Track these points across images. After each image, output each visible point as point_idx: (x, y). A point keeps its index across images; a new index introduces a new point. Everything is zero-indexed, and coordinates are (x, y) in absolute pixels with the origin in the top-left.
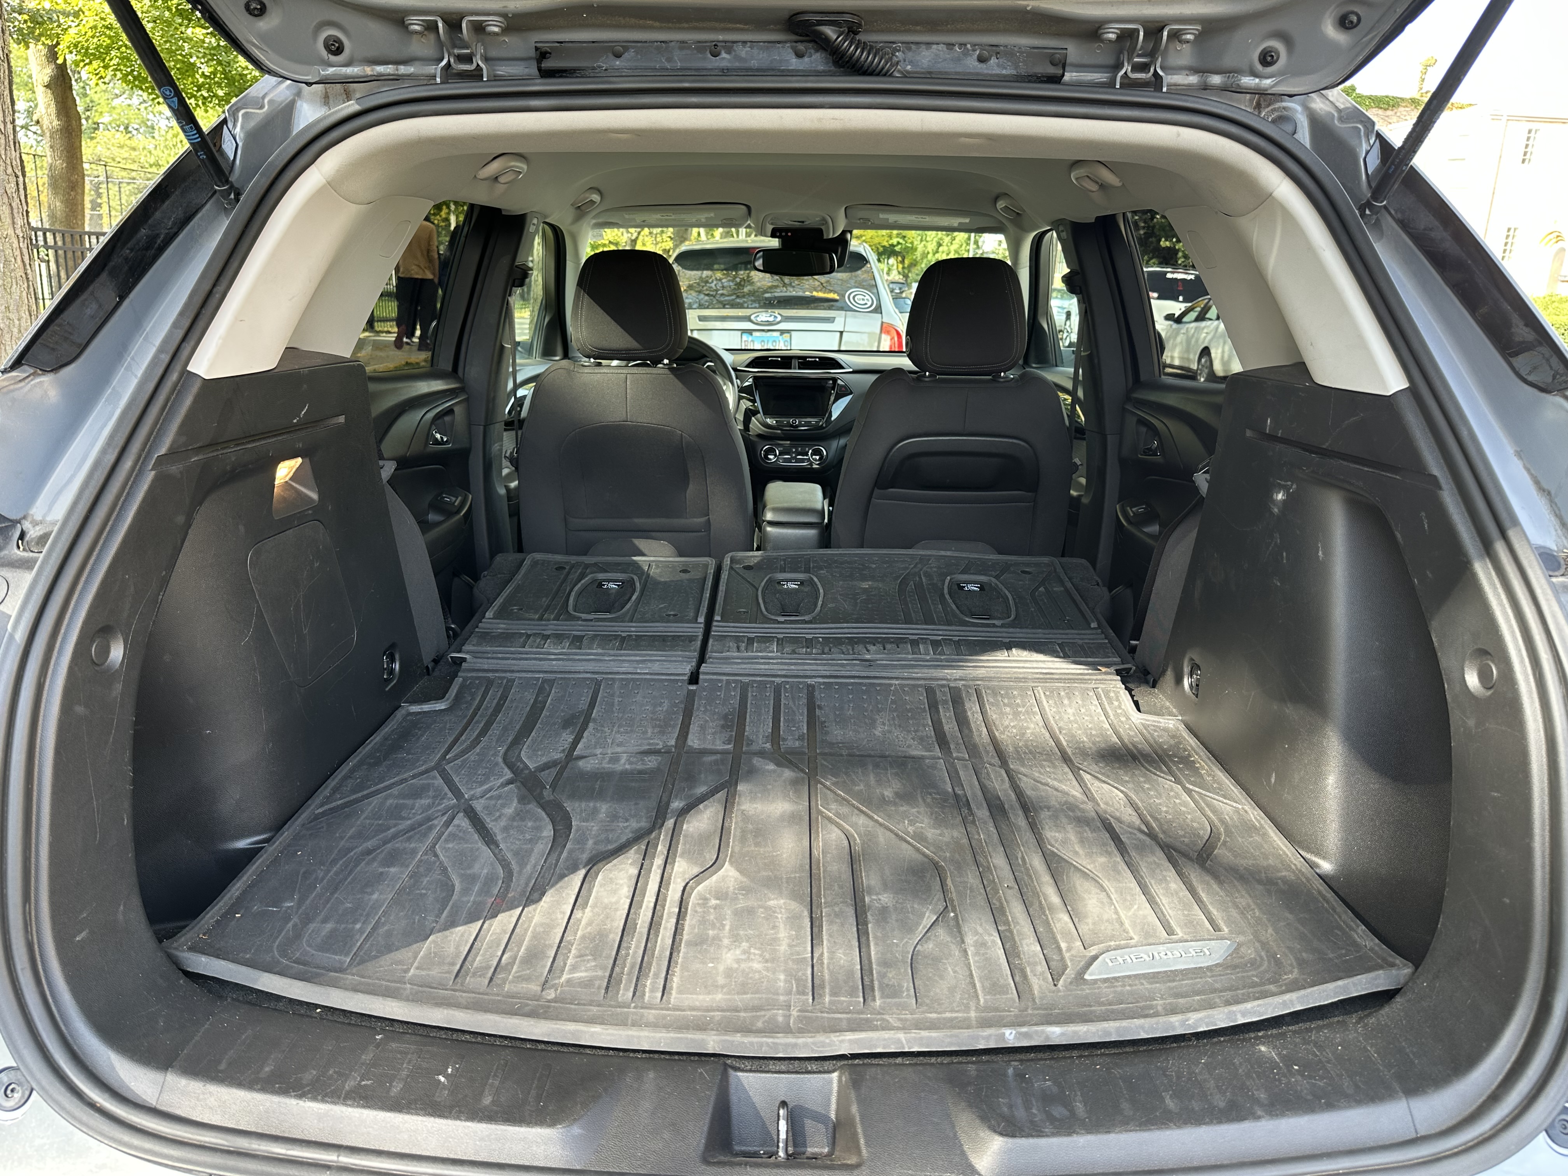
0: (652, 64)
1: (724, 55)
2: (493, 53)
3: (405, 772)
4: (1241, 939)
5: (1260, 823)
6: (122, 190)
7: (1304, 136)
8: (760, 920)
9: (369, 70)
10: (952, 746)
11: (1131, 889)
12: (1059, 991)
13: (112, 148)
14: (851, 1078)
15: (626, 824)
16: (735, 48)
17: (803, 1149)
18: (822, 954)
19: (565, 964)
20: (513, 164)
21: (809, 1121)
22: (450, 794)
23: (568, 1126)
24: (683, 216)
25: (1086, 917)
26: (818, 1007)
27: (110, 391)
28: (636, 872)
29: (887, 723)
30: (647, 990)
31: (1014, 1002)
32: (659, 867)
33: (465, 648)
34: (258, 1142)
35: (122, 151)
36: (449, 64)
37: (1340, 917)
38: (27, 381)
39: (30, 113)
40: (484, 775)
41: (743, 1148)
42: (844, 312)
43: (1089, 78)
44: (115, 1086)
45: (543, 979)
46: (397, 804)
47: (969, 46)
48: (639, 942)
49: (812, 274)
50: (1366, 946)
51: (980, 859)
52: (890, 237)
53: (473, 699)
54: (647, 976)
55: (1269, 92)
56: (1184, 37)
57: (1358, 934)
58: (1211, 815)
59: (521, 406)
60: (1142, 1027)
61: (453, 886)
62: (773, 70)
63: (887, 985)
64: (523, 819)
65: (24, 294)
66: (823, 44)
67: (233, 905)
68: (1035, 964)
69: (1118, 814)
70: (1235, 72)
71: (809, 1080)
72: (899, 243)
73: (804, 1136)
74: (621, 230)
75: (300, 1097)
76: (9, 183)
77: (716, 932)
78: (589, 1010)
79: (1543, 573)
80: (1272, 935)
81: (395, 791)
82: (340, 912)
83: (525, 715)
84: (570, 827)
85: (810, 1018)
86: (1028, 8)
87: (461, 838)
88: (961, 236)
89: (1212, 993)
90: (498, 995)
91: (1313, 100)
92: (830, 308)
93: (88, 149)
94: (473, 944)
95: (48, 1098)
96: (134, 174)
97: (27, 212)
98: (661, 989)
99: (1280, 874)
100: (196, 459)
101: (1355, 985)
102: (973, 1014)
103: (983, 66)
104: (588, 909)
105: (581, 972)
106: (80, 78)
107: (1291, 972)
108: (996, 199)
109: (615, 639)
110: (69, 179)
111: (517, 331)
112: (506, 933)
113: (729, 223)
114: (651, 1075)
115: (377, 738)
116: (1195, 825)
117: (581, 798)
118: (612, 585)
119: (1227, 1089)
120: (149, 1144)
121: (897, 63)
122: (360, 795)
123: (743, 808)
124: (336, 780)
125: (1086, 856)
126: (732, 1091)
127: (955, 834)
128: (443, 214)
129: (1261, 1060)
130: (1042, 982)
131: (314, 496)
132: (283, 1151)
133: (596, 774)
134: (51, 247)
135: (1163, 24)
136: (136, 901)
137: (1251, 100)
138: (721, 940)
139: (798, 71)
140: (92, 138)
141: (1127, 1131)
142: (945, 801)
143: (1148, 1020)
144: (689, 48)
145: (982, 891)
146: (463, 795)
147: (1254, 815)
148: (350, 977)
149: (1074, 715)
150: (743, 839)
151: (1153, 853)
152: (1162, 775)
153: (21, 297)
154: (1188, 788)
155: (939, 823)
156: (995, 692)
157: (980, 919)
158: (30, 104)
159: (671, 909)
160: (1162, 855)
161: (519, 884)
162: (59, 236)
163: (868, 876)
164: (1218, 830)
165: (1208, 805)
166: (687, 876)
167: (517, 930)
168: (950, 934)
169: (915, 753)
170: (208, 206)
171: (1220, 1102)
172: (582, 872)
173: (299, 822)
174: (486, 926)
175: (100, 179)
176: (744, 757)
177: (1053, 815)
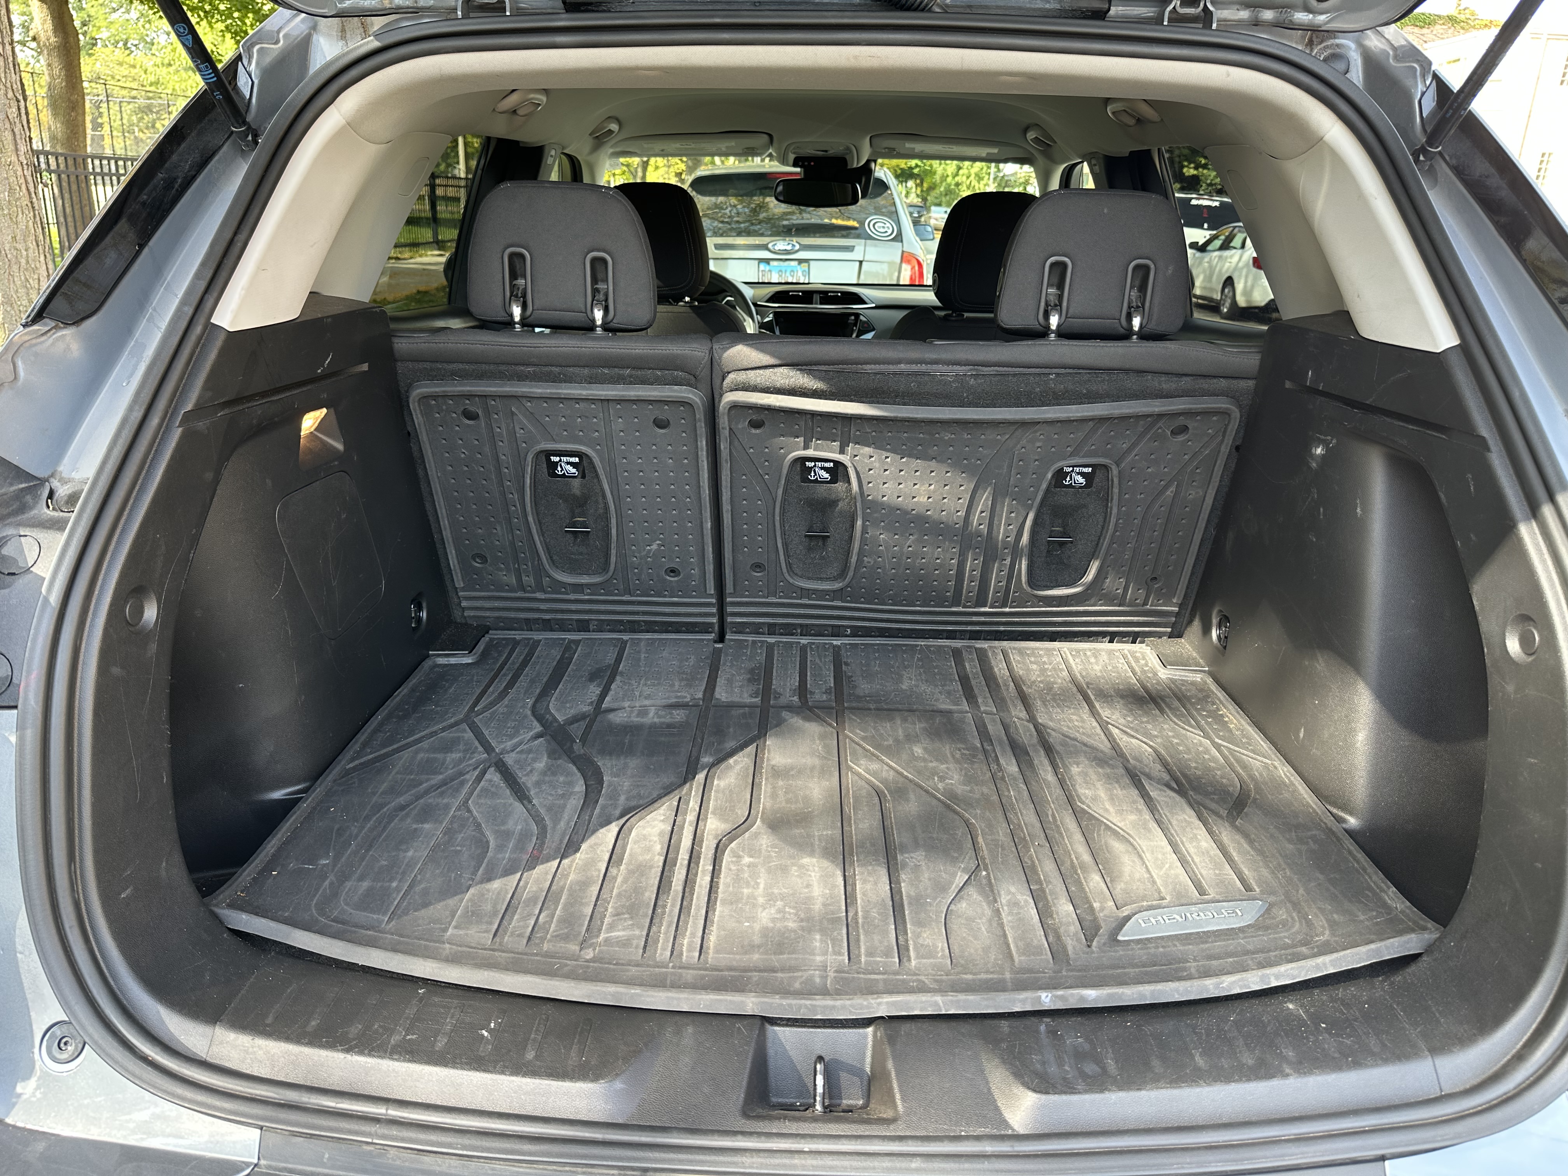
3: (434, 725)
4: (1272, 899)
5: (1289, 780)
6: (123, 109)
7: (1357, 75)
8: (794, 878)
10: (980, 700)
11: (1162, 848)
12: (1093, 952)
13: (112, 65)
14: (886, 1034)
15: (655, 780)
17: (838, 1101)
18: (856, 913)
19: (602, 923)
20: (532, 96)
21: (845, 1074)
22: (481, 749)
23: (610, 1081)
24: (703, 145)
25: (1118, 877)
26: (854, 967)
27: (133, 343)
28: (670, 829)
29: (914, 678)
30: (685, 949)
31: (1049, 962)
32: (690, 824)
34: (308, 1095)
35: (122, 69)
37: (1370, 878)
38: (49, 335)
39: (26, 28)
40: (513, 728)
41: (780, 1100)
42: (863, 241)
43: (1136, 12)
44: (166, 1039)
45: (581, 938)
46: (428, 758)
48: (674, 900)
49: (834, 205)
50: (1396, 908)
51: (1011, 816)
53: (500, 655)
54: (684, 935)
55: (1323, 28)
57: (1388, 896)
58: (1241, 771)
60: (1177, 991)
61: (488, 842)
63: (922, 945)
64: (554, 774)
65: (31, 223)
67: (269, 862)
68: (1068, 924)
69: (1147, 770)
70: (1288, 7)
71: (844, 1034)
72: (917, 166)
73: (839, 1088)
75: (348, 1051)
76: (10, 107)
77: (750, 891)
78: (628, 971)
80: (1303, 895)
81: (425, 744)
82: (376, 870)
83: (552, 669)
84: (601, 782)
85: (846, 979)
87: (493, 794)
89: (1245, 955)
90: (537, 955)
91: (1368, 37)
92: (849, 236)
93: (87, 66)
94: (510, 901)
95: (101, 1051)
96: (134, 93)
97: (30, 139)
98: (698, 949)
99: (1310, 834)
100: (222, 413)
101: (1387, 948)
102: (1008, 976)
104: (622, 868)
105: (619, 931)
107: (1323, 934)
108: (1026, 130)
110: (69, 99)
112: (544, 887)
113: (750, 152)
114: (690, 1029)
115: (404, 690)
116: (1224, 781)
117: (611, 754)
119: (1255, 1046)
120: (201, 1097)
122: (390, 748)
123: (773, 762)
124: (366, 735)
125: (1116, 813)
126: (769, 1044)
127: (985, 790)
129: (1289, 1016)
130: (1075, 943)
131: (340, 446)
132: (332, 1104)
133: (626, 728)
134: (54, 171)
136: (178, 858)
137: (1303, 37)
138: (755, 899)
140: (90, 55)
141: (1157, 1088)
142: (974, 756)
143: (1182, 983)
145: (1014, 849)
146: (493, 750)
147: (1284, 771)
148: (389, 936)
149: (1101, 671)
150: (774, 796)
151: (1184, 812)
152: (1191, 729)
153: (27, 227)
154: (1217, 743)
155: (969, 779)
156: (1021, 652)
157: (1012, 878)
158: (26, 18)
159: (705, 865)
160: (1193, 813)
161: (553, 841)
162: (61, 160)
163: (899, 833)
164: (1247, 786)
165: (1238, 761)
166: (719, 832)
167: (554, 888)
168: (982, 892)
169: (943, 707)
170: (225, 148)
171: (1249, 1060)
172: (614, 828)
173: (331, 777)
174: (521, 883)
175: (100, 98)
176: (772, 710)
177: (1082, 771)
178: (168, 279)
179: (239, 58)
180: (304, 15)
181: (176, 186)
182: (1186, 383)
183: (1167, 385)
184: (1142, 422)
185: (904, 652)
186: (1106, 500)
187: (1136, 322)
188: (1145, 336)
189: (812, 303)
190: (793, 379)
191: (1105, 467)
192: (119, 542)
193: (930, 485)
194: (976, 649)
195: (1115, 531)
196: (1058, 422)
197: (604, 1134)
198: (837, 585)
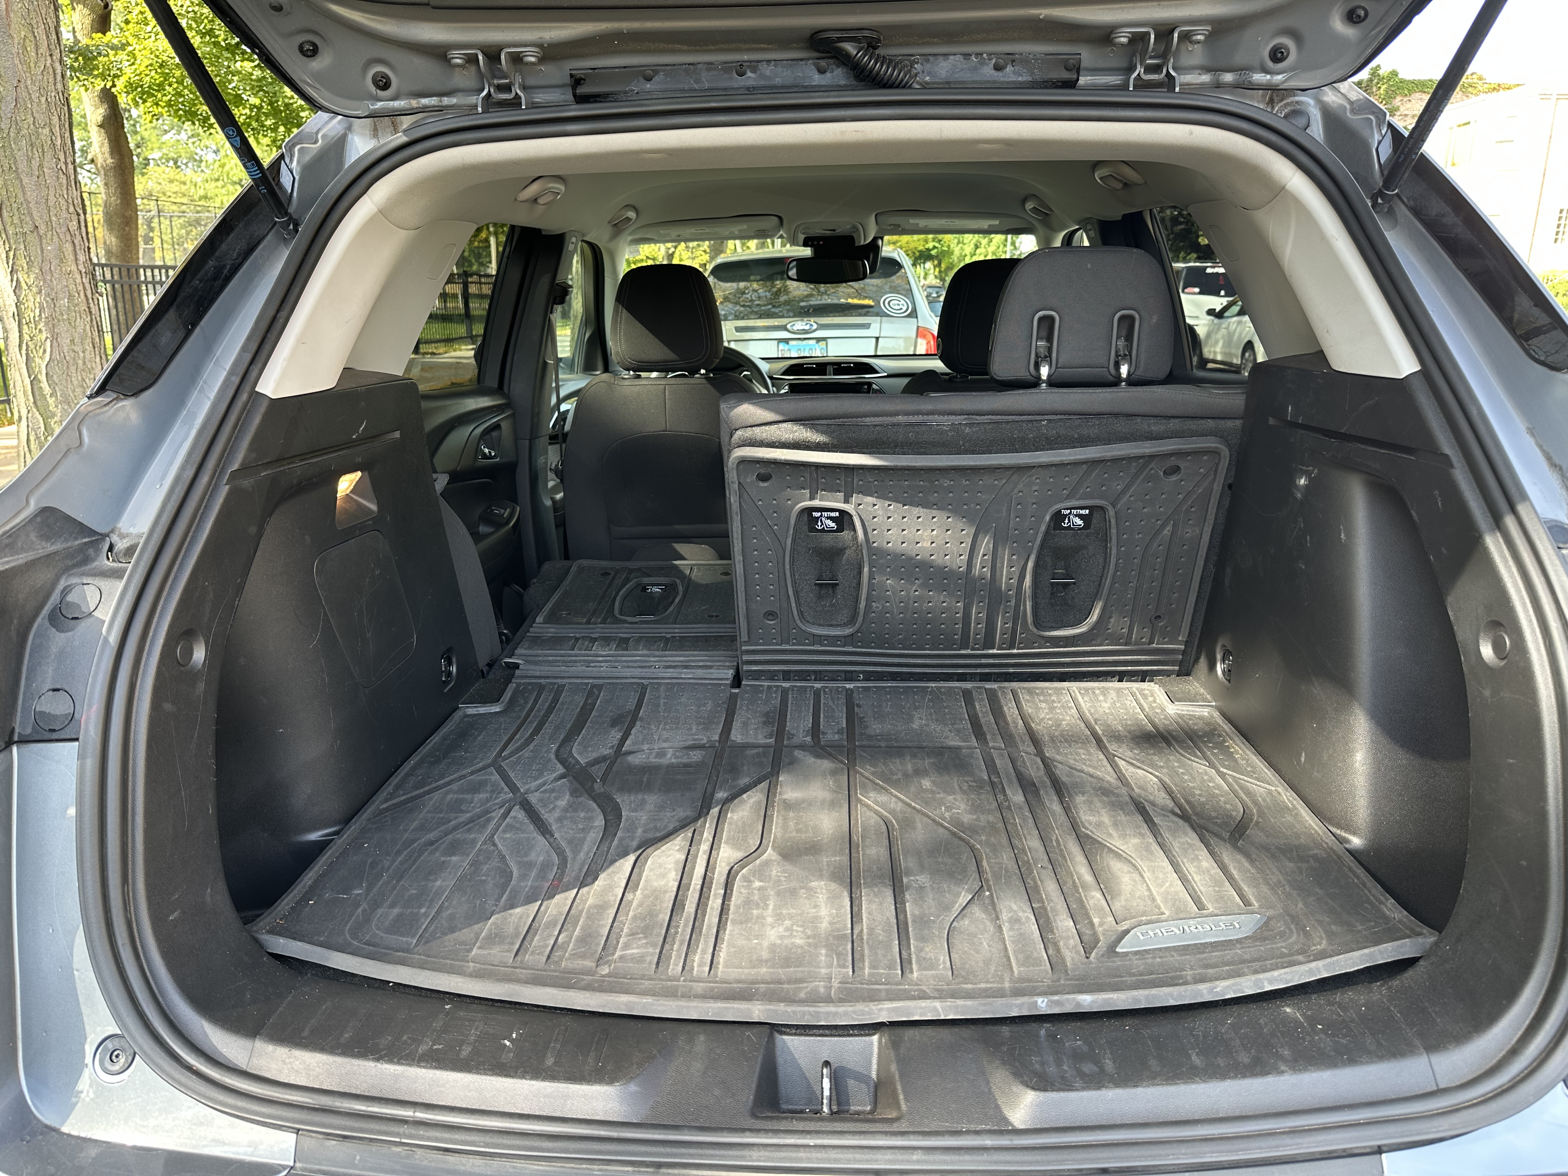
0: (681, 86)
1: (749, 74)
2: (530, 82)
3: (463, 769)
4: (1271, 913)
5: (1292, 804)
6: (173, 224)
7: (1317, 131)
8: (802, 900)
9: (414, 103)
10: (988, 737)
11: (1164, 868)
12: (1091, 963)
13: (163, 183)
14: (890, 1040)
15: (673, 814)
16: (760, 67)
17: (846, 1108)
18: (862, 930)
19: (618, 942)
20: (551, 185)
21: (852, 1081)
22: (506, 789)
23: (625, 1084)
24: (716, 230)
25: (1119, 894)
26: (858, 979)
27: (185, 412)
28: (684, 857)
29: (924, 717)
30: (695, 964)
31: (1047, 972)
32: (704, 853)
33: (518, 651)
34: (341, 1100)
35: (172, 185)
36: (489, 93)
37: (1370, 892)
38: (111, 405)
39: (84, 152)
40: (538, 770)
41: (790, 1107)
42: (879, 318)
43: (1104, 81)
44: (209, 1052)
45: (598, 956)
46: (457, 798)
47: (985, 55)
48: (687, 921)
49: (846, 282)
50: (1394, 918)
51: (1016, 842)
52: (926, 241)
53: (526, 702)
54: (695, 952)
55: (1281, 87)
56: (1194, 38)
57: (1386, 907)
58: (1244, 797)
59: (565, 420)
60: (1170, 995)
61: (511, 873)
62: (797, 86)
63: (924, 959)
64: (575, 810)
65: (88, 327)
66: (843, 59)
67: (307, 893)
68: (1068, 938)
69: (1152, 798)
70: (1247, 70)
71: (850, 1042)
72: (935, 247)
73: (847, 1095)
74: (658, 245)
75: (378, 1060)
76: (71, 221)
77: (760, 911)
78: (641, 984)
79: (1552, 545)
80: (1302, 909)
81: (454, 787)
82: (406, 898)
83: (575, 715)
84: (619, 817)
85: (850, 989)
86: (1041, 17)
87: (517, 829)
88: (998, 238)
89: (1241, 963)
90: (555, 971)
91: (1325, 93)
92: (865, 315)
93: (141, 185)
94: (531, 925)
95: (150, 1061)
96: (184, 207)
97: (89, 248)
98: (709, 964)
99: (1311, 853)
100: (265, 473)
101: (1381, 952)
102: (1007, 985)
103: (1000, 74)
104: (639, 892)
105: (633, 949)
106: (131, 116)
107: (1320, 944)
108: (1024, 201)
109: (660, 641)
110: (123, 215)
111: (559, 349)
112: (562, 915)
113: (762, 234)
114: (702, 1038)
115: (436, 738)
116: (1228, 806)
117: (630, 791)
118: (656, 589)
119: (1252, 1047)
120: (242, 1102)
121: (916, 75)
122: (421, 791)
123: (785, 797)
124: (399, 778)
125: (1119, 837)
126: (778, 1053)
127: (991, 818)
128: (483, 235)
129: (1286, 1020)
130: (1074, 955)
131: (374, 507)
132: (364, 1108)
133: (644, 768)
134: (108, 282)
135: (1173, 26)
136: (222, 886)
137: (1264, 96)
138: (764, 919)
139: (821, 86)
140: (143, 174)
141: (1153, 1085)
142: (981, 788)
143: (1177, 988)
144: (716, 69)
145: (1017, 871)
146: (518, 789)
147: (1287, 797)
148: (417, 957)
149: (1109, 708)
150: (785, 827)
151: (1186, 834)
152: (1196, 760)
153: (84, 330)
154: (1222, 772)
155: (975, 808)
156: (1030, 692)
157: (1015, 898)
158: (84, 143)
159: (717, 890)
160: (1194, 835)
161: (573, 869)
162: (116, 270)
163: (905, 858)
164: (1251, 811)
165: (1242, 788)
166: (732, 860)
167: (572, 912)
168: (985, 910)
169: (952, 743)
170: (269, 237)
171: (1244, 1058)
172: (632, 858)
173: (365, 816)
174: (542, 908)
175: (152, 213)
176: (785, 749)
177: (1088, 800)
178: (218, 354)
179: (282, 157)
180: (340, 117)
181: (225, 272)
182: (1174, 424)
183: (1157, 427)
184: (1134, 464)
185: (915, 693)
186: (1106, 539)
187: (1124, 370)
188: (1132, 382)
189: (825, 375)
190: (797, 434)
191: (1102, 508)
192: (172, 588)
193: (933, 530)
194: (986, 689)
195: (1116, 571)
196: (1052, 465)
197: (618, 1132)
198: (848, 631)
